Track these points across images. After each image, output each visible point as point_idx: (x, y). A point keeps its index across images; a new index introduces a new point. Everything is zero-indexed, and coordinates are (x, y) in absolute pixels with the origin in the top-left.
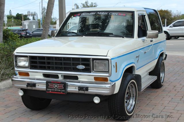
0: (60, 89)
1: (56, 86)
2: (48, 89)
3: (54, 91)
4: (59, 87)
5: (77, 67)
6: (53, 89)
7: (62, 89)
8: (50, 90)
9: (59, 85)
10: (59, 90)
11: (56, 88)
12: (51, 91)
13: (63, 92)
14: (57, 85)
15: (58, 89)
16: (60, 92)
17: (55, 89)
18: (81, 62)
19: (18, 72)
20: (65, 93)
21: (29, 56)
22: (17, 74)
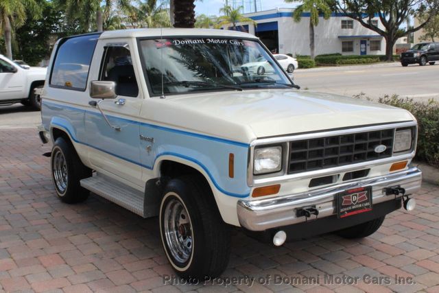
0: (361, 203)
1: (355, 198)
2: (342, 210)
3: (352, 210)
4: (359, 200)
5: (375, 150)
6: (348, 206)
7: (365, 202)
9: (360, 195)
10: (360, 206)
11: (354, 202)
12: (348, 211)
13: (368, 207)
14: (356, 195)
15: (357, 203)
16: (362, 208)
17: (353, 205)
18: (382, 139)
19: (253, 189)
20: (370, 209)
21: (290, 142)
22: (248, 195)
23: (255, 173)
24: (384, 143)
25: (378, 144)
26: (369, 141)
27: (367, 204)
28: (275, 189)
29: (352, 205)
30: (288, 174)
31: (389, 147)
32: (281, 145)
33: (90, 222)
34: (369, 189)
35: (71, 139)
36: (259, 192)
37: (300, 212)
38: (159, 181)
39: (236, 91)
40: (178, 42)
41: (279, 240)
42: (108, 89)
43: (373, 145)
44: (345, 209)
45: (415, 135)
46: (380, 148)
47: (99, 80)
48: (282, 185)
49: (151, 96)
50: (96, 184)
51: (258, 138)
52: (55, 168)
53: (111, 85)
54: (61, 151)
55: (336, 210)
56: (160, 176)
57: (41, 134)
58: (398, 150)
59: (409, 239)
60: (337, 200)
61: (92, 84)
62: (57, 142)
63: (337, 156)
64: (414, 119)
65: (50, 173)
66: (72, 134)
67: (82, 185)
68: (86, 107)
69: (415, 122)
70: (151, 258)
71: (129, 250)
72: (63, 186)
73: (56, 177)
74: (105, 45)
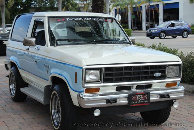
0: (144, 100)
1: (139, 98)
2: (131, 103)
3: (138, 103)
4: (142, 99)
5: (154, 75)
6: (136, 101)
8: (133, 103)
9: (143, 96)
10: (143, 101)
11: (139, 99)
12: (135, 104)
13: (147, 103)
14: (141, 96)
15: (141, 100)
16: (144, 103)
18: (158, 70)
19: (85, 89)
20: (149, 104)
21: (104, 68)
22: (83, 92)
23: (86, 81)
24: (159, 72)
25: (156, 72)
26: (150, 70)
27: (147, 101)
28: (97, 90)
29: (138, 101)
30: (103, 83)
31: (164, 74)
32: (100, 69)
33: (24, 110)
34: (148, 94)
35: (18, 67)
36: (88, 90)
37: (108, 101)
38: (51, 87)
39: (94, 45)
40: (68, 19)
41: (97, 113)
42: (32, 41)
43: (153, 72)
44: (134, 102)
45: (181, 69)
46: (158, 74)
47: (31, 37)
48: (101, 88)
49: (50, 46)
50: (27, 90)
51: (87, 65)
52: (11, 83)
53: (34, 40)
54: (13, 74)
55: (129, 103)
56: (52, 84)
57: (6, 65)
58: (170, 76)
59: (186, 126)
60: (129, 98)
61: (24, 39)
62: (12, 69)
63: (131, 76)
64: (180, 60)
65: (8, 86)
66: (18, 65)
67: (21, 91)
68: (25, 51)
69: (181, 62)
70: (47, 126)
71: (38, 122)
72: (13, 93)
73: (11, 88)
74: (35, 20)
